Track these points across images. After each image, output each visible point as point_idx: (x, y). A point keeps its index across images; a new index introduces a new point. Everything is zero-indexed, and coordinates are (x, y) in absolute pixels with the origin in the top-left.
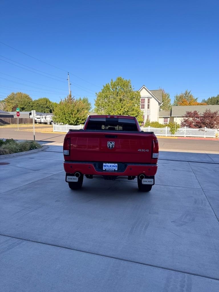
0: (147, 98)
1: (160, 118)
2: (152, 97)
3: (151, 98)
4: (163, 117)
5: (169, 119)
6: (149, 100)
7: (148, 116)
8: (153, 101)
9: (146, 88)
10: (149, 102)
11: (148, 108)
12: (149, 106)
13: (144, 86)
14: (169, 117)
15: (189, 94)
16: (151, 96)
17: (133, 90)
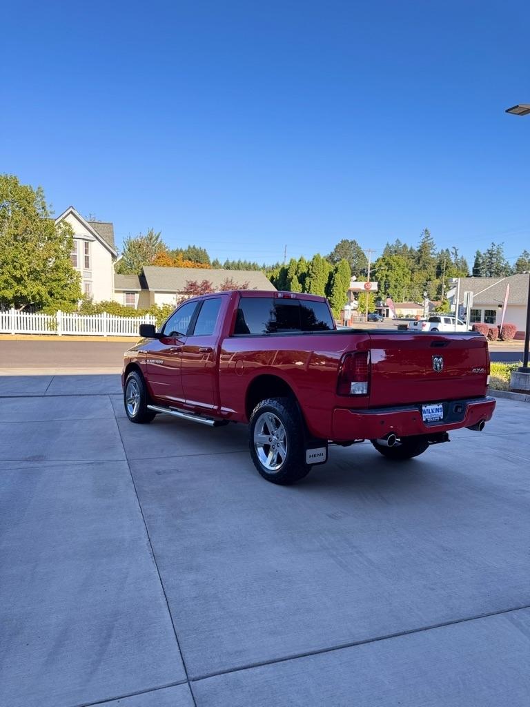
0: (84, 239)
1: (116, 292)
2: (94, 239)
3: (93, 241)
4: (124, 292)
5: (137, 296)
6: (87, 245)
7: (86, 284)
8: (95, 247)
9: (77, 214)
10: (86, 252)
11: (87, 265)
12: (88, 260)
13: (71, 209)
14: (137, 292)
15: (157, 239)
16: (91, 237)
17: (52, 216)
